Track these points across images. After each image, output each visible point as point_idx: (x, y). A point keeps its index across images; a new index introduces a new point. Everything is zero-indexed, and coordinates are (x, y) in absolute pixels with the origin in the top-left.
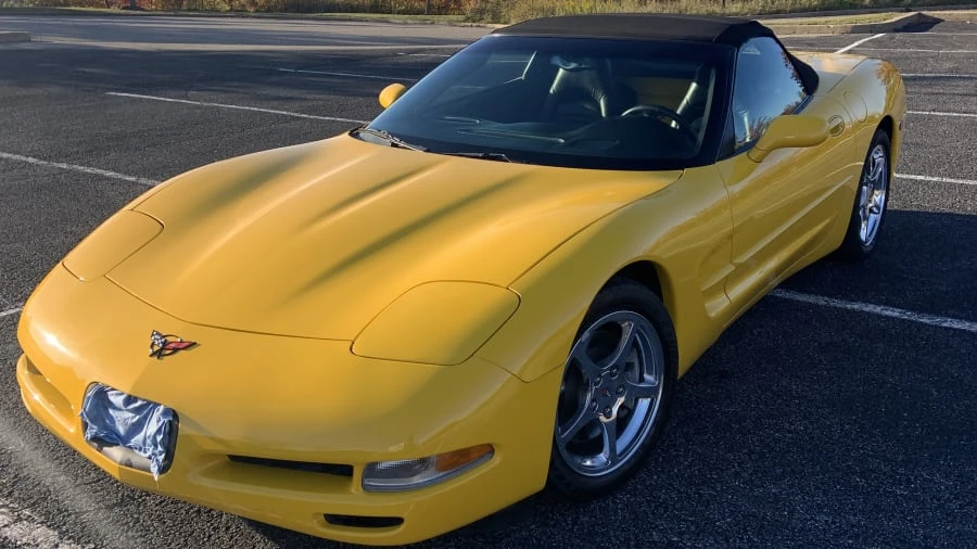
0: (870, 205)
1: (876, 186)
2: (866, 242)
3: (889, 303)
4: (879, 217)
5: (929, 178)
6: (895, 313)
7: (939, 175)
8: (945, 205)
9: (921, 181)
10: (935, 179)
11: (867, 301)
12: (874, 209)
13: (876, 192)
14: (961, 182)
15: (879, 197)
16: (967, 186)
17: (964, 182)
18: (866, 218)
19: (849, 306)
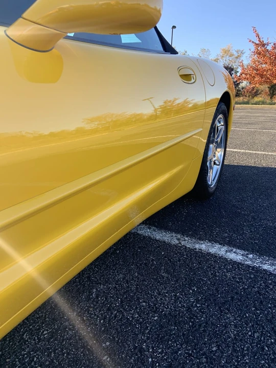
0: (214, 159)
1: (218, 146)
2: (211, 185)
3: (231, 243)
4: (219, 167)
5: (239, 151)
6: (236, 256)
7: (244, 149)
8: (251, 162)
9: (236, 152)
10: (243, 151)
11: (213, 240)
12: (217, 162)
13: (218, 150)
14: (254, 152)
15: (219, 153)
16: (258, 154)
17: (256, 152)
18: (211, 168)
19: (197, 246)
